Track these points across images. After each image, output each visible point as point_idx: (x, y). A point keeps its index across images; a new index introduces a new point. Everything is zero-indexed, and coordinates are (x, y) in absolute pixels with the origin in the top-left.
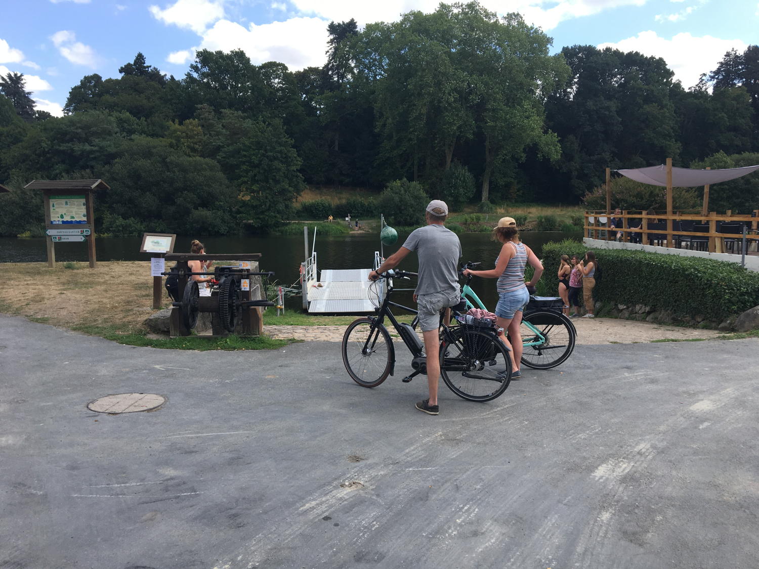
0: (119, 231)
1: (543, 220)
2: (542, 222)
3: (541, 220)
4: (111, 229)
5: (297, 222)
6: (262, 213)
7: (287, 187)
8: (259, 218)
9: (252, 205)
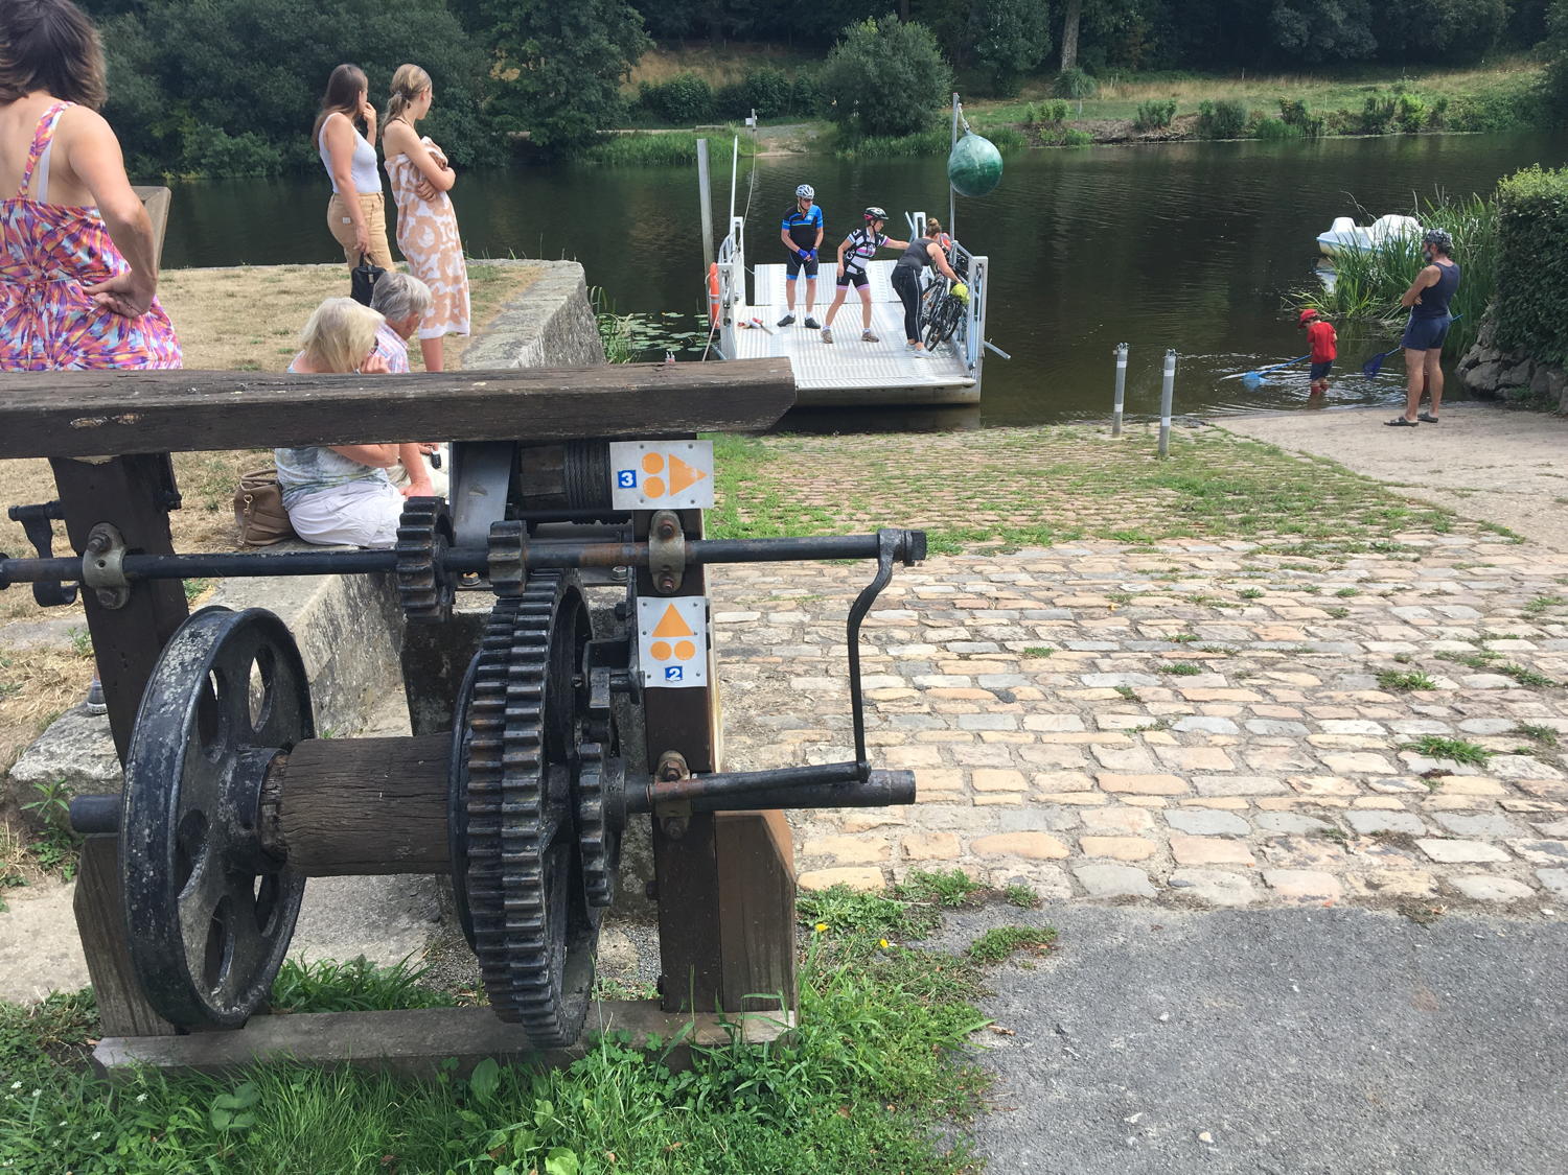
0: (222, 165)
1: (1213, 112)
2: (1212, 118)
3: (1208, 112)
4: (203, 161)
5: (632, 132)
6: (551, 111)
7: (606, 42)
8: (542, 124)
9: (527, 93)
